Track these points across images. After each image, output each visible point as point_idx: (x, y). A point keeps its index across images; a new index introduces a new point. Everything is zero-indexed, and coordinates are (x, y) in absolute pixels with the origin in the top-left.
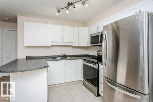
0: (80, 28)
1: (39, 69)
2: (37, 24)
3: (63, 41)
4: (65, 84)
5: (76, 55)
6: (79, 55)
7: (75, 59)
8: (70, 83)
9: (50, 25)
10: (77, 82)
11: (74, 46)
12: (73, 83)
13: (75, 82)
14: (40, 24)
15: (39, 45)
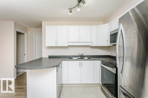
0: (98, 26)
1: (47, 68)
2: (55, 26)
3: (80, 41)
4: (82, 85)
5: (95, 56)
6: (99, 56)
7: (92, 60)
8: (87, 85)
9: (67, 26)
10: (95, 85)
11: (91, 46)
12: (90, 85)
13: (92, 85)
14: (58, 26)
15: (57, 46)
